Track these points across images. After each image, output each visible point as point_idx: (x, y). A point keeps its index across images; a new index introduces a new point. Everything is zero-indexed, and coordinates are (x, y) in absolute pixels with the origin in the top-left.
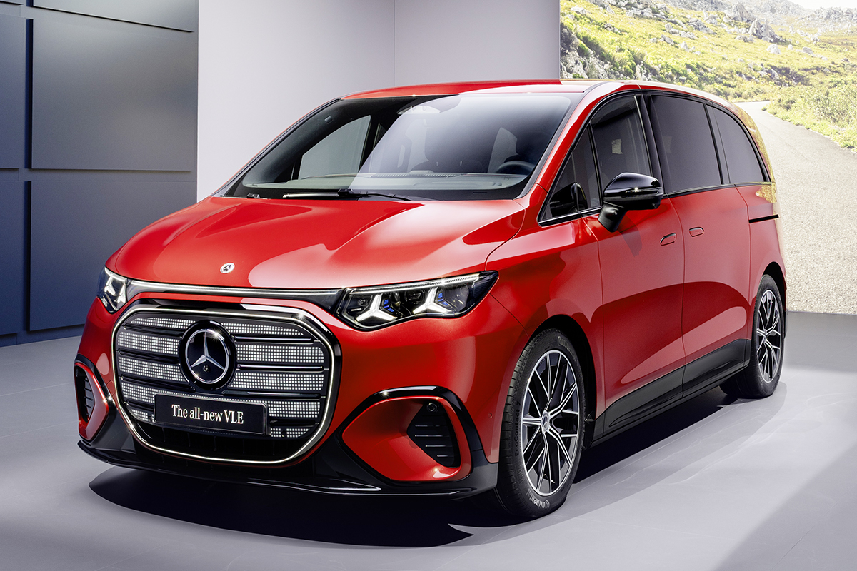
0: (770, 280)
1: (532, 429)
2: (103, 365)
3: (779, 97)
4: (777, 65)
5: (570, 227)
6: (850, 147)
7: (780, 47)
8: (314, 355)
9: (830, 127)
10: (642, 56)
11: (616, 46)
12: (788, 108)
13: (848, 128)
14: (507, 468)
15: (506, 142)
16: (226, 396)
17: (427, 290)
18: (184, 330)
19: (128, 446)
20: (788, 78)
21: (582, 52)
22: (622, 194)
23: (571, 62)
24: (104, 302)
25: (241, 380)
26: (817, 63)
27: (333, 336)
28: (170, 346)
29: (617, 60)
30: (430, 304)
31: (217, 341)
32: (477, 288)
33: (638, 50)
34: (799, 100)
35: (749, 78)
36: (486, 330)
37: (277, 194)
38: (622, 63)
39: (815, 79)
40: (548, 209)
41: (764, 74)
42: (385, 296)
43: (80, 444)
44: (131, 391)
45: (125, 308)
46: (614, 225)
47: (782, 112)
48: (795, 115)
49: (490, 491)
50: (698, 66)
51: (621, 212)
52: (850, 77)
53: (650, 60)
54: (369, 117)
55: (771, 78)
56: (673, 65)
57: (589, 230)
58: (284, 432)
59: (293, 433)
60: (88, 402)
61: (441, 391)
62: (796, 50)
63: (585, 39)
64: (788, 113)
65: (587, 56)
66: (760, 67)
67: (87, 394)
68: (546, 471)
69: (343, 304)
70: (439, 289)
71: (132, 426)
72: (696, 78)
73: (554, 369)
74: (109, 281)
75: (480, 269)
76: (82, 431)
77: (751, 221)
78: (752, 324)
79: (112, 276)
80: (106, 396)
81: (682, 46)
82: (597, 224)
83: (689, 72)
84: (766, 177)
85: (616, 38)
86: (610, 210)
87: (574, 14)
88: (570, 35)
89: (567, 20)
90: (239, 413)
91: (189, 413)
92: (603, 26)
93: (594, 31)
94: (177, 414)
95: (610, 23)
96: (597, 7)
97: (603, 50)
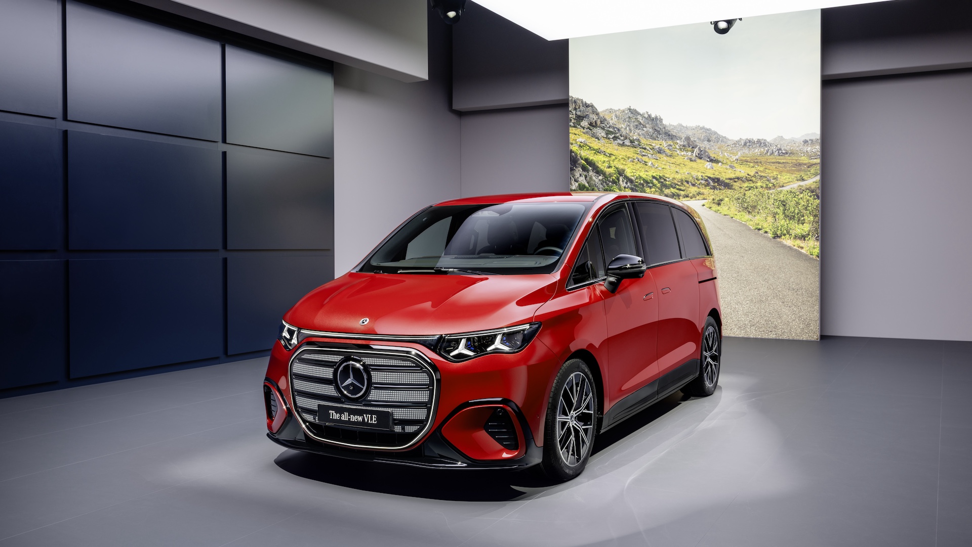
0: (712, 320)
1: (564, 424)
2: (283, 383)
3: (713, 197)
4: (712, 176)
5: (585, 291)
6: (759, 229)
7: (714, 164)
8: (423, 378)
9: (746, 217)
10: (624, 171)
11: (606, 165)
12: (719, 204)
13: (758, 217)
14: (549, 449)
15: (540, 232)
16: (365, 405)
17: (495, 336)
18: (336, 363)
19: (300, 437)
20: (719, 185)
21: (584, 169)
22: (620, 268)
23: (577, 175)
24: (283, 342)
25: (374, 395)
26: (738, 174)
27: (434, 366)
28: (328, 373)
29: (607, 173)
30: (498, 344)
31: (359, 369)
32: (528, 333)
33: (621, 167)
34: (726, 199)
35: (694, 185)
36: (533, 361)
37: (394, 270)
38: (610, 175)
39: (736, 185)
40: (572, 281)
41: (703, 182)
42: (468, 340)
43: (268, 435)
44: (302, 402)
45: (297, 348)
46: (614, 288)
47: (715, 207)
48: (723, 209)
49: (538, 464)
50: (660, 177)
51: (619, 280)
52: (759, 184)
53: (628, 173)
54: (451, 217)
55: (708, 185)
56: (644, 176)
57: (598, 292)
58: (403, 429)
59: (410, 429)
60: (273, 408)
61: (506, 401)
62: (724, 166)
63: (586, 160)
64: (719, 208)
66: (700, 177)
67: (272, 402)
68: (573, 451)
69: (442, 345)
70: (504, 334)
71: (304, 426)
72: (659, 185)
73: (577, 385)
74: (286, 329)
75: (528, 321)
76: (270, 427)
77: (700, 282)
78: (700, 349)
79: (287, 326)
80: (286, 404)
81: (649, 164)
82: (603, 288)
83: (655, 181)
84: (708, 253)
85: (606, 159)
86: (612, 279)
87: (579, 143)
88: (576, 157)
89: (574, 148)
90: (374, 416)
91: (341, 416)
92: (598, 152)
93: (592, 155)
94: (333, 417)
95: (602, 149)
96: (594, 139)
97: (598, 167)
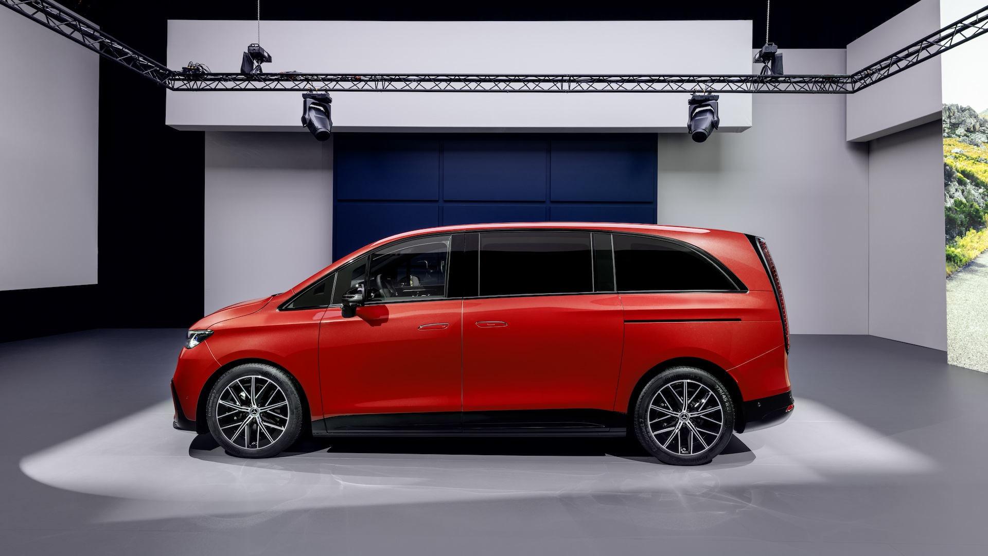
21: (961, 182)
23: (952, 190)
63: (963, 172)
65: (964, 184)
87: (954, 155)
88: (951, 170)
89: (949, 160)
92: (978, 160)
93: (970, 165)
95: (983, 157)
96: (972, 146)
97: (978, 179)
